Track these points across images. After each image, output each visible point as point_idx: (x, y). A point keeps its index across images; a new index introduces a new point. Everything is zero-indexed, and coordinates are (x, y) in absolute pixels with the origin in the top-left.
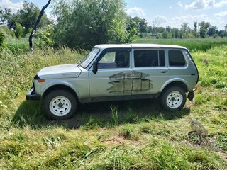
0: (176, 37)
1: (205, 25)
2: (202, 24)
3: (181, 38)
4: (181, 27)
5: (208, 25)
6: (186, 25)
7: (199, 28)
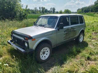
0: (33, 13)
1: (43, 8)
2: (42, 8)
3: (35, 13)
4: (34, 9)
5: (44, 8)
6: (36, 8)
7: (41, 9)
